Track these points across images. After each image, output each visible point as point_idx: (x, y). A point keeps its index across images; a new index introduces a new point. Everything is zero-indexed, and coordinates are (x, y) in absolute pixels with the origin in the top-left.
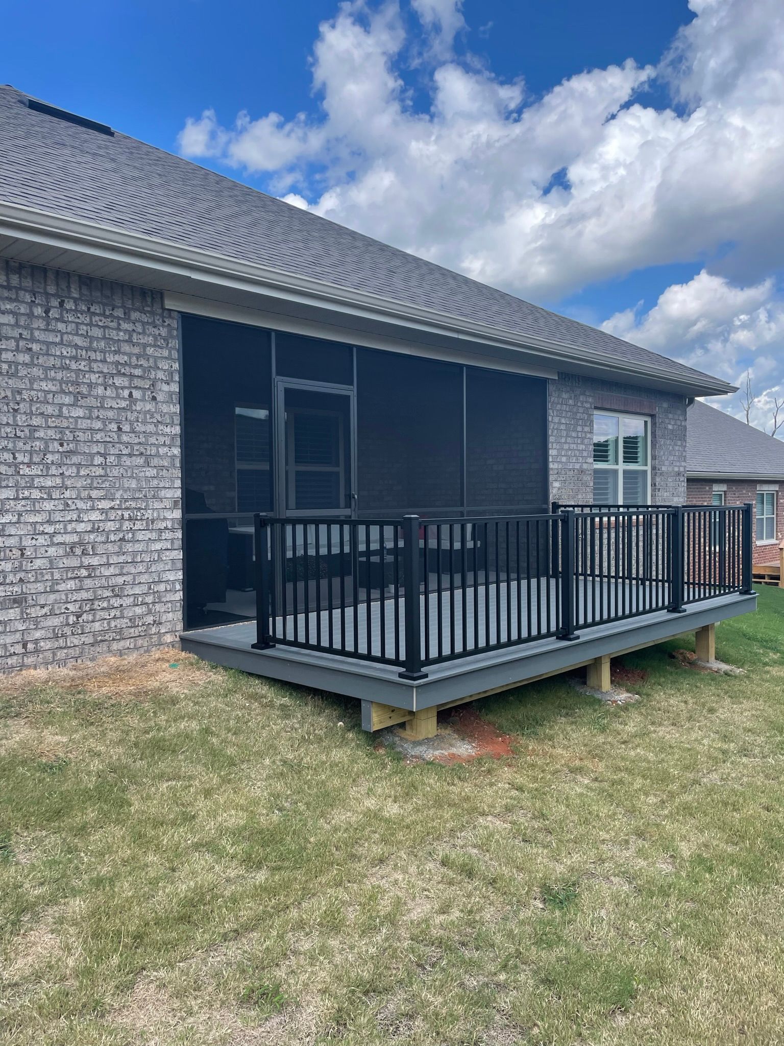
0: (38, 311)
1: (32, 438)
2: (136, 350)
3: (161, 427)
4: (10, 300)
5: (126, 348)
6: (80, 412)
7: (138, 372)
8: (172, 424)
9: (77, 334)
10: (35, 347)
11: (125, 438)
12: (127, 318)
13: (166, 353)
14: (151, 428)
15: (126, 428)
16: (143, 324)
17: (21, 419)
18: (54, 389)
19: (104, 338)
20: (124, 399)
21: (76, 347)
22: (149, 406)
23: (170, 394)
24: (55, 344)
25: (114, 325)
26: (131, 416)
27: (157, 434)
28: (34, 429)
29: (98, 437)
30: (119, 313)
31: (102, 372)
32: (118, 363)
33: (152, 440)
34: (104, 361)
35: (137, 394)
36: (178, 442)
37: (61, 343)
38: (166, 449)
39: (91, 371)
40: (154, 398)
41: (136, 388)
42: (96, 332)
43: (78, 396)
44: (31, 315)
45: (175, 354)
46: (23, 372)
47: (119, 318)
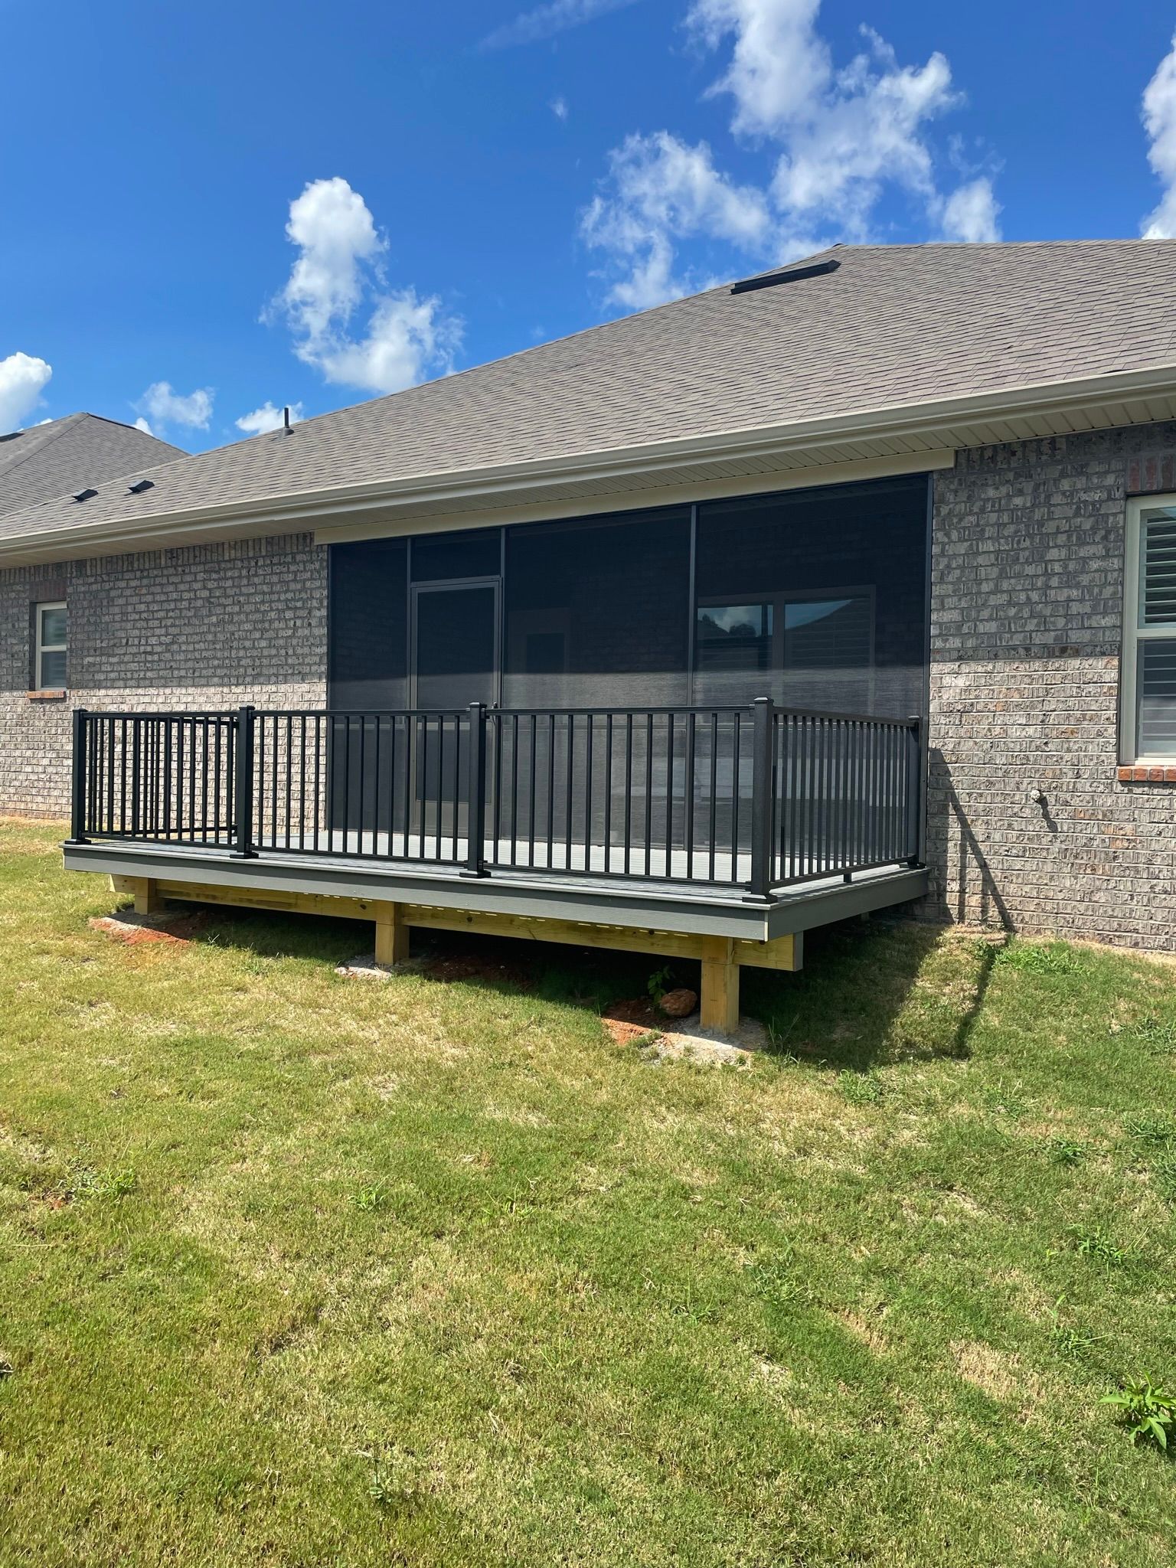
0: (244, 572)
1: (239, 666)
2: (299, 586)
3: (313, 648)
4: (231, 569)
5: (292, 586)
6: (263, 644)
7: (299, 604)
8: (321, 645)
9: (264, 583)
10: (242, 599)
11: (290, 661)
12: (294, 562)
13: (318, 583)
14: (306, 650)
15: (290, 652)
16: (304, 562)
17: (234, 652)
18: (251, 628)
19: (280, 582)
20: (290, 628)
21: (264, 593)
22: (307, 632)
23: (321, 618)
24: (252, 594)
25: (285, 569)
26: (295, 641)
27: (311, 654)
28: (239, 659)
29: (273, 661)
30: (289, 559)
31: (277, 609)
32: (287, 600)
33: (307, 661)
34: (279, 600)
35: (299, 623)
36: (325, 660)
37: (256, 593)
38: (316, 667)
39: (272, 610)
40: (310, 624)
41: (298, 617)
42: (275, 579)
43: (264, 631)
44: (240, 577)
45: (325, 583)
46: (236, 619)
47: (289, 563)
